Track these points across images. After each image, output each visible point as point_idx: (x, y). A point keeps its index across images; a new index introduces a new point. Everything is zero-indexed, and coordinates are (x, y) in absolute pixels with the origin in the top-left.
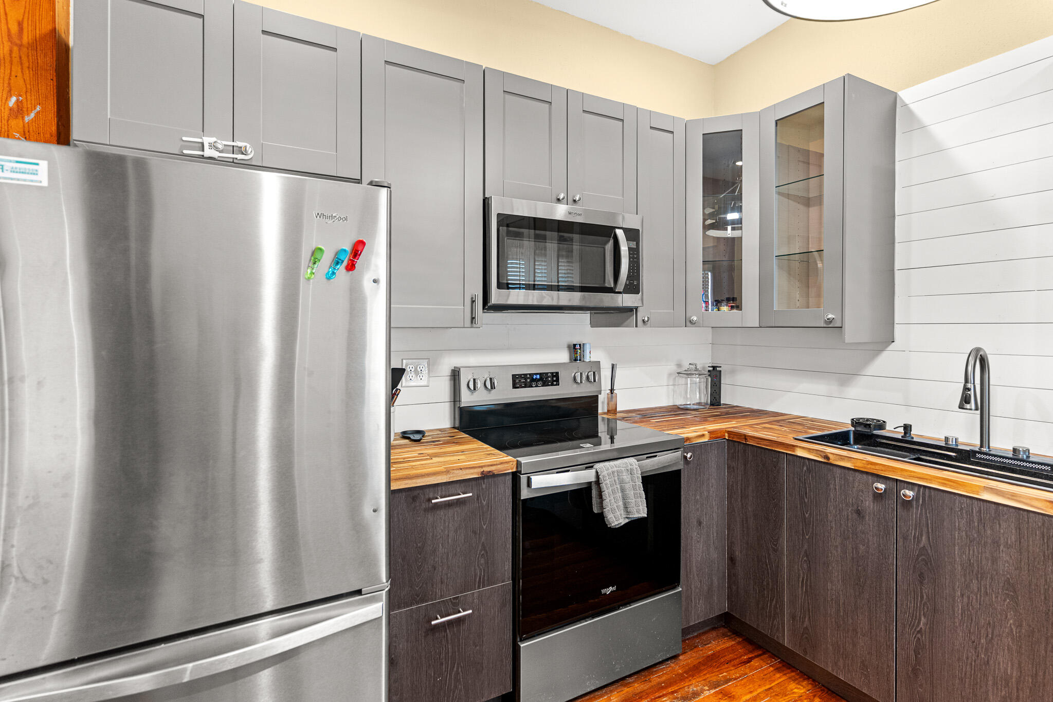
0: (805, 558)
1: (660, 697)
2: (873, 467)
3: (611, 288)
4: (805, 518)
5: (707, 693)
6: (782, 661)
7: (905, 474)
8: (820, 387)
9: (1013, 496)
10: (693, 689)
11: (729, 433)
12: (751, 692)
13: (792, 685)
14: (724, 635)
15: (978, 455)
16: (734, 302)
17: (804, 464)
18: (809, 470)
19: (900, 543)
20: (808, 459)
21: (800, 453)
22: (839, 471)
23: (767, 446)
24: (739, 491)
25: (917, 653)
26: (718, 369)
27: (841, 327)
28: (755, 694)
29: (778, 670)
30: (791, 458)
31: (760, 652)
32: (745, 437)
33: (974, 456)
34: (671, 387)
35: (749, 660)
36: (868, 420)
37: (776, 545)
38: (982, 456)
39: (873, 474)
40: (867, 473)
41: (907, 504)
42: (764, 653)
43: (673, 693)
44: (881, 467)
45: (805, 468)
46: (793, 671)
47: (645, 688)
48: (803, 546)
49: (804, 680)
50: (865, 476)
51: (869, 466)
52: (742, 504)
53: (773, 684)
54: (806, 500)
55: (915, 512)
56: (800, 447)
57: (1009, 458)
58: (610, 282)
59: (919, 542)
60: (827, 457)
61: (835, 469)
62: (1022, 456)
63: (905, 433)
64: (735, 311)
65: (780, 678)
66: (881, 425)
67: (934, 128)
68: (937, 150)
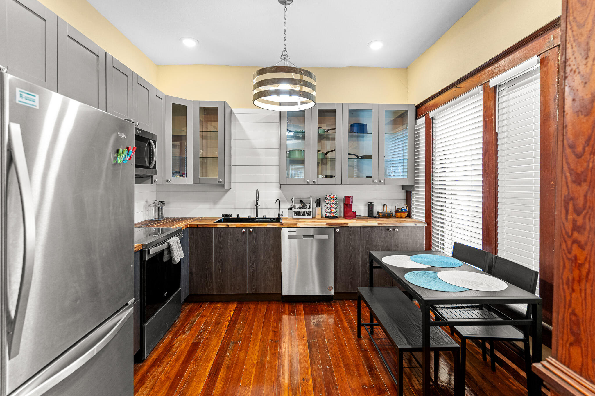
0: (221, 261)
1: (184, 327)
2: (242, 225)
3: (147, 166)
4: (221, 247)
5: (197, 319)
6: (210, 302)
7: (250, 225)
8: (207, 206)
9: (273, 225)
10: (192, 320)
11: (190, 225)
12: (208, 312)
13: (217, 305)
14: (188, 305)
15: (256, 219)
16: (183, 174)
17: (220, 230)
18: (222, 231)
19: (249, 245)
20: (222, 228)
21: (219, 226)
22: (231, 229)
23: (207, 226)
24: (194, 246)
25: (253, 274)
26: (163, 202)
27: (224, 184)
28: (210, 312)
29: (210, 304)
30: (215, 229)
31: (202, 303)
32: (197, 225)
33: (255, 220)
34: (144, 212)
35: (201, 306)
36: (227, 214)
37: (210, 261)
38: (257, 219)
39: (241, 227)
40: (240, 227)
41: (250, 233)
42: (203, 303)
43: (187, 324)
44: (244, 225)
45: (220, 231)
46: (214, 302)
47: (177, 328)
48: (220, 257)
49: (219, 303)
50: (239, 229)
51: (241, 225)
52: (196, 250)
53: (212, 308)
54: (221, 241)
55: (252, 235)
56: (219, 224)
57: (262, 219)
58: (148, 165)
59: (253, 243)
60: (228, 226)
61: (230, 229)
62: (265, 217)
63: (238, 217)
64: (181, 177)
65: (213, 306)
66: (231, 216)
67: (242, 124)
68: (242, 130)
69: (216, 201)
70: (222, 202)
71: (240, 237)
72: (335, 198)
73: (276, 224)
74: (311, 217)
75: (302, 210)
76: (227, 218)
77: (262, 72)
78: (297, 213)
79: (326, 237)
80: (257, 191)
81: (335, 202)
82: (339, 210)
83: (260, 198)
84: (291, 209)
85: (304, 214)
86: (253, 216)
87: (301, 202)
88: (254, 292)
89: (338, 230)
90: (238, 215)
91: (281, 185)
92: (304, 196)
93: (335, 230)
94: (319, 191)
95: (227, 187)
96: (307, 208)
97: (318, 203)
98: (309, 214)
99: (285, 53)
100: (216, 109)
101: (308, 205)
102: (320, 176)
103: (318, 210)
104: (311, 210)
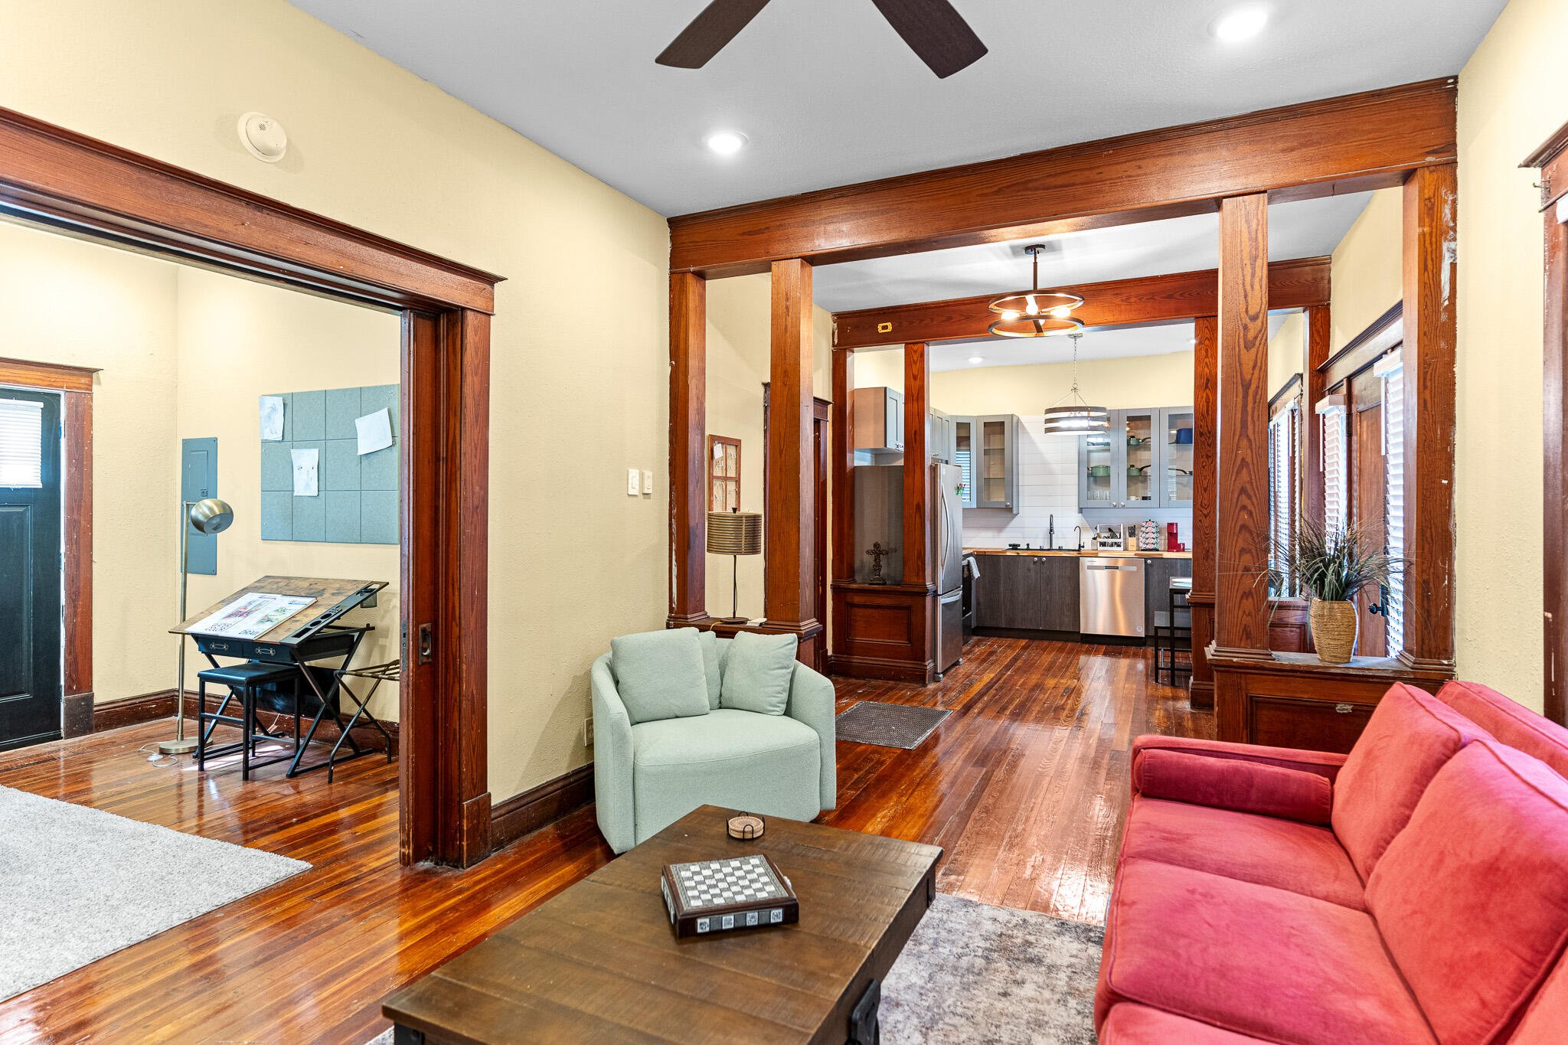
0: (1010, 592)
2: (1034, 553)
4: (1012, 570)
6: (998, 636)
7: (1043, 554)
8: (990, 534)
9: (1069, 555)
11: (977, 552)
15: (1050, 549)
17: (1007, 557)
18: (1012, 560)
19: (1041, 575)
20: (1009, 556)
21: (1006, 554)
22: (1021, 557)
23: (995, 554)
25: (1046, 608)
27: (1011, 508)
30: (1002, 556)
31: (989, 637)
32: (985, 552)
36: (1014, 544)
37: (998, 591)
38: (1052, 549)
39: (1032, 557)
41: (1043, 563)
42: (991, 637)
44: (1036, 554)
45: (1008, 559)
49: (1007, 638)
51: (1032, 555)
52: (983, 579)
54: (1010, 568)
55: (1046, 562)
56: (1006, 552)
57: (1058, 548)
59: (1047, 570)
60: (1017, 554)
61: (1019, 557)
62: (1061, 547)
63: (1027, 547)
66: (1020, 545)
67: (1032, 435)
68: (1032, 442)
69: (1000, 528)
70: (1007, 529)
71: (1032, 566)
72: (1154, 525)
73: (1075, 554)
74: (1122, 548)
75: (1110, 541)
76: (1015, 547)
77: (1049, 411)
78: (1103, 544)
79: (1134, 569)
80: (1051, 516)
81: (1154, 530)
82: (1163, 541)
83: (1054, 525)
84: (1094, 539)
85: (1112, 545)
86: (1047, 547)
87: (1110, 530)
88: (1048, 628)
89: (1149, 561)
90: (1028, 545)
91: (1081, 510)
92: (1113, 524)
93: (1146, 562)
94: (1134, 517)
95: (1015, 512)
96: (1116, 537)
97: (1132, 531)
98: (1119, 546)
99: (1075, 386)
100: (1002, 423)
101: (1118, 535)
102: (1133, 498)
103: (1132, 541)
104: (1121, 540)
